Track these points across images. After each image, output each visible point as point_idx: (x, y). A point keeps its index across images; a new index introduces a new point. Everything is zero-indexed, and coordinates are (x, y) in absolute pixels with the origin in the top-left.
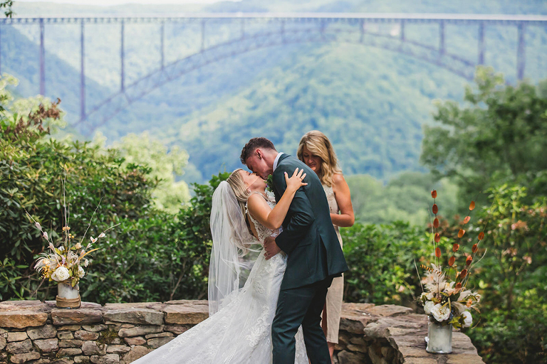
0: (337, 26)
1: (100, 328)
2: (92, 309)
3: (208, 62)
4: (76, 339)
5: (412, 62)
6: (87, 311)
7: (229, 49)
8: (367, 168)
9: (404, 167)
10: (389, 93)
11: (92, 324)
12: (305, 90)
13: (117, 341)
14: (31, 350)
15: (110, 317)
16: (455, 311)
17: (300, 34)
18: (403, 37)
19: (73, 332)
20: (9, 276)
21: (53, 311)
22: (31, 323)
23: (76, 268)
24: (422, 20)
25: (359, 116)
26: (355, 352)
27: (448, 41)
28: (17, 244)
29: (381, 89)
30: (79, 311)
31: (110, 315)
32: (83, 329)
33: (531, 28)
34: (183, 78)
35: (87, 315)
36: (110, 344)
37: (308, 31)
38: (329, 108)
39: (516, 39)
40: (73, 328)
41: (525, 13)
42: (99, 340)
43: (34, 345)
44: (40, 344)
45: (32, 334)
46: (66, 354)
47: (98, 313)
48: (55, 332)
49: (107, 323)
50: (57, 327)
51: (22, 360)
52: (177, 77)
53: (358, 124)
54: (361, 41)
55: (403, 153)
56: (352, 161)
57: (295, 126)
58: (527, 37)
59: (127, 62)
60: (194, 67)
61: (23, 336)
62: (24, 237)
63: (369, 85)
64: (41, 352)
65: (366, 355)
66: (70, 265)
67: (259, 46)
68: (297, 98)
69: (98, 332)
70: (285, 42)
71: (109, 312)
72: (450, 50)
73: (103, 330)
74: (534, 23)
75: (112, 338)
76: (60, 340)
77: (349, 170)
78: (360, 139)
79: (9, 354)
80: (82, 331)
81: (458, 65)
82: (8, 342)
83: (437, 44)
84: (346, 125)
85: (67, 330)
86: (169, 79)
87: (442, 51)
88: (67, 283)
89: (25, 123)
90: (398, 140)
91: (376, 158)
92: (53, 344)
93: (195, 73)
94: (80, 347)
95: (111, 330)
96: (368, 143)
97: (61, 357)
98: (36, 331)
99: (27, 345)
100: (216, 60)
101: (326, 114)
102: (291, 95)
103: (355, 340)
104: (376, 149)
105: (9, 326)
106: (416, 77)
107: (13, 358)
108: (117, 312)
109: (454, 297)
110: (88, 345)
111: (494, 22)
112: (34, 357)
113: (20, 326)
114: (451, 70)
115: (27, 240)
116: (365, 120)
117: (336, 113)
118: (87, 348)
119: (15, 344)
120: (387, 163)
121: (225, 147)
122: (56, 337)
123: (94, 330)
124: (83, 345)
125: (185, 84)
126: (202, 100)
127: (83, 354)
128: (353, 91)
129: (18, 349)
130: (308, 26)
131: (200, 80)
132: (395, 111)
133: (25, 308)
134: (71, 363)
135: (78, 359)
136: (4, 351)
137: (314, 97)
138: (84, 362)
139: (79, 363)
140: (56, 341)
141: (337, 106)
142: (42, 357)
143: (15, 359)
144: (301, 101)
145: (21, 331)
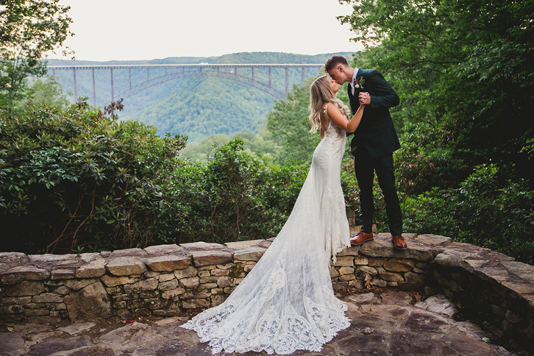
0: (207, 69)
1: (230, 266)
3: (151, 86)
4: (212, 275)
5: (240, 85)
7: (160, 80)
8: (221, 131)
9: (238, 130)
10: (230, 98)
11: (224, 264)
12: (194, 98)
13: (243, 275)
14: (178, 287)
15: (238, 258)
18: (236, 74)
19: (210, 271)
20: (110, 206)
22: (178, 267)
24: (244, 66)
25: (217, 109)
26: (419, 274)
27: (255, 75)
28: (114, 186)
29: (227, 97)
30: (214, 254)
31: (238, 256)
32: (217, 268)
33: (290, 69)
34: (139, 94)
36: (238, 278)
37: (195, 71)
38: (204, 105)
39: (285, 74)
40: (211, 268)
41: (288, 63)
42: (229, 275)
43: (179, 283)
44: (184, 282)
45: (179, 275)
46: (206, 289)
47: (228, 254)
48: (196, 272)
49: (236, 261)
50: (197, 268)
51: (171, 296)
52: (137, 93)
53: (218, 112)
54: (218, 76)
55: (237, 124)
56: (215, 128)
57: (190, 114)
58: (289, 73)
59: (114, 86)
60: (145, 88)
61: (171, 277)
62: (118, 181)
63: (221, 95)
64: (186, 288)
67: (173, 79)
68: (190, 101)
69: (228, 269)
70: (184, 76)
72: (256, 79)
73: (232, 268)
74: (292, 67)
75: (239, 273)
76: (200, 278)
77: (214, 132)
78: (218, 119)
79: (161, 292)
80: (217, 270)
81: (259, 86)
82: (159, 282)
83: (250, 76)
84: (212, 112)
85: (205, 270)
86: (134, 94)
87: (253, 80)
89: (103, 112)
90: (234, 119)
91: (226, 127)
92: (195, 281)
93: (145, 91)
94: (215, 282)
95: (238, 267)
96: (222, 120)
97: (202, 291)
98: (181, 272)
99: (175, 284)
100: (154, 85)
101: (203, 108)
102: (187, 100)
103: (421, 265)
104: (225, 123)
105: (161, 270)
106: (242, 91)
107: (164, 295)
110: (221, 280)
111: (275, 66)
112: (180, 292)
113: (170, 270)
114: (257, 88)
115: (120, 183)
116: (220, 110)
117: (207, 107)
118: (221, 282)
119: (165, 284)
120: (231, 129)
122: (197, 275)
123: (225, 268)
124: (218, 281)
125: (140, 96)
126: (148, 103)
127: (218, 287)
128: (215, 98)
129: (167, 287)
130: (194, 69)
131: (147, 94)
132: (233, 106)
133: (168, 254)
134: (209, 295)
135: (214, 291)
136: (156, 289)
137: (198, 100)
138: (219, 293)
139: (215, 295)
140: (197, 279)
141: (208, 104)
142: (186, 292)
143: (166, 295)
144: (192, 102)
145: (169, 273)
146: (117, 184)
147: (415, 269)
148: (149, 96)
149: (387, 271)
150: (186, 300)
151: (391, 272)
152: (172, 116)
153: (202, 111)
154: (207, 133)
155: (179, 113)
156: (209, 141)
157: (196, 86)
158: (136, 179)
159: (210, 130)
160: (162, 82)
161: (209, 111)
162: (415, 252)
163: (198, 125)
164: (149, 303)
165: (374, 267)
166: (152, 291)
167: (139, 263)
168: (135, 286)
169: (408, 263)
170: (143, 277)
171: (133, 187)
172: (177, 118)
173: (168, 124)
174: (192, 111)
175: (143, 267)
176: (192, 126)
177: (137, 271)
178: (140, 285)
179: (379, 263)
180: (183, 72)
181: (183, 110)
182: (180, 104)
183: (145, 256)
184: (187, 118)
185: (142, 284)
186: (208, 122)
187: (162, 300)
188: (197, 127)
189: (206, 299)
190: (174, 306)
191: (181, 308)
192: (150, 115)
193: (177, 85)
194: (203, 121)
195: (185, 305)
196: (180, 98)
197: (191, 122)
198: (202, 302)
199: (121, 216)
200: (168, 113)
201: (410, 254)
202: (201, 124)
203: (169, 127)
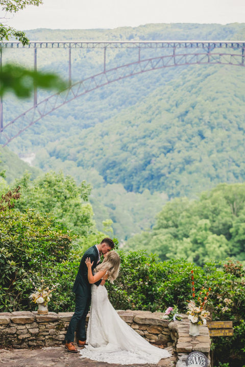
0: (221, 50)
1: (57, 323)
2: (53, 315)
4: (46, 328)
6: (51, 316)
7: (128, 70)
11: (53, 322)
12: (193, 106)
13: (64, 329)
14: (27, 333)
15: (61, 319)
16: (200, 319)
17: (189, 58)
19: (45, 325)
21: (37, 316)
22: (27, 322)
23: (46, 297)
26: (165, 335)
28: (4, 276)
30: (48, 316)
32: (49, 324)
35: (51, 318)
36: (61, 330)
37: (196, 54)
38: (214, 122)
40: (45, 324)
42: (57, 329)
43: (28, 331)
44: (31, 331)
45: (28, 326)
46: (42, 335)
47: (56, 317)
48: (38, 325)
49: (60, 321)
50: (38, 323)
51: (23, 337)
52: (82, 95)
54: (242, 64)
57: (184, 138)
61: (24, 327)
64: (31, 334)
65: (170, 336)
66: (44, 296)
67: (153, 68)
68: (187, 112)
69: (56, 325)
70: (176, 64)
71: (61, 317)
73: (58, 325)
75: (62, 328)
76: (40, 329)
79: (18, 335)
82: (17, 330)
84: (229, 136)
85: (42, 325)
88: (42, 304)
92: (37, 330)
93: (98, 91)
94: (48, 332)
95: (61, 324)
97: (40, 336)
98: (29, 325)
99: (25, 331)
100: (117, 80)
101: (212, 128)
102: (180, 110)
103: (165, 329)
105: (18, 323)
107: (19, 337)
108: (64, 316)
109: (199, 313)
110: (51, 331)
112: (28, 336)
113: (23, 323)
115: (9, 274)
117: (220, 126)
118: (51, 332)
119: (20, 331)
121: (124, 155)
122: (38, 327)
123: (54, 324)
127: (49, 335)
128: (235, 107)
129: (21, 333)
131: (102, 97)
133: (24, 315)
134: (44, 339)
135: (47, 337)
136: (15, 333)
137: (202, 112)
138: (50, 338)
139: (47, 339)
140: (38, 329)
141: (221, 120)
142: (32, 336)
143: (20, 337)
144: (189, 115)
145: (23, 325)
146: (6, 275)
147: (163, 332)
148: (106, 100)
149: (149, 333)
150: (31, 340)
151: (151, 334)
152: (149, 141)
153: (208, 133)
154: (218, 177)
155: (163, 136)
156: (215, 195)
157: (198, 83)
158: (23, 271)
159: (223, 172)
160: (132, 75)
161: (222, 133)
162: (161, 322)
163: (200, 161)
164: (11, 341)
165: (142, 330)
166: (13, 334)
167: (7, 318)
168: (4, 330)
169: (159, 328)
170: (8, 326)
171: (20, 278)
172: (160, 145)
173: (141, 156)
174: (190, 132)
175: (9, 321)
176: (188, 161)
177: (6, 322)
178: (7, 331)
179: (144, 328)
180: (174, 55)
181: (170, 131)
182: (165, 118)
183: (11, 316)
184: (178, 145)
185: (8, 330)
186: (220, 155)
187: (18, 340)
188: (197, 164)
189: (42, 341)
190: (25, 344)
191: (28, 345)
192: (106, 137)
193: (162, 80)
194: (210, 153)
195: (30, 343)
196: (167, 106)
197: (185, 154)
198: (40, 342)
199: (8, 303)
200: (143, 134)
201: (159, 322)
202: (205, 158)
203: (142, 163)
